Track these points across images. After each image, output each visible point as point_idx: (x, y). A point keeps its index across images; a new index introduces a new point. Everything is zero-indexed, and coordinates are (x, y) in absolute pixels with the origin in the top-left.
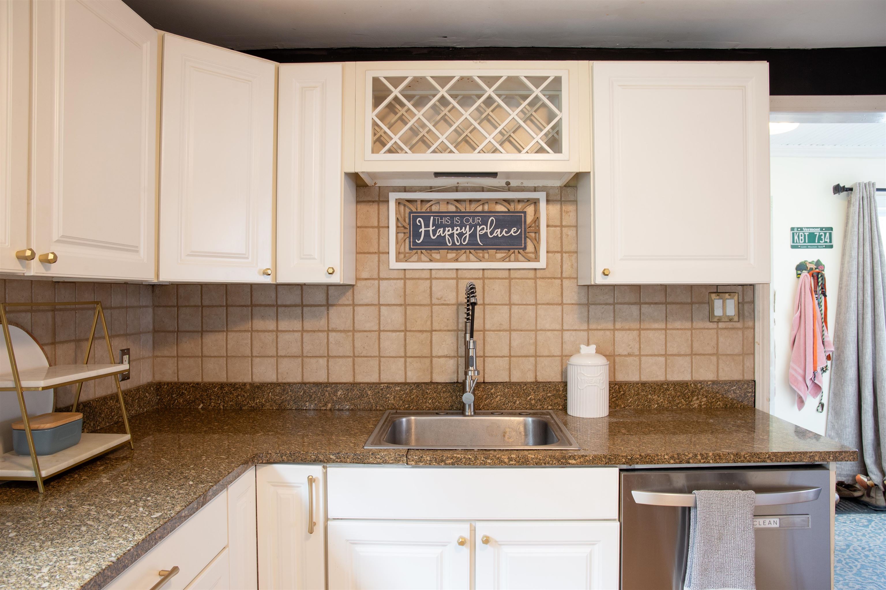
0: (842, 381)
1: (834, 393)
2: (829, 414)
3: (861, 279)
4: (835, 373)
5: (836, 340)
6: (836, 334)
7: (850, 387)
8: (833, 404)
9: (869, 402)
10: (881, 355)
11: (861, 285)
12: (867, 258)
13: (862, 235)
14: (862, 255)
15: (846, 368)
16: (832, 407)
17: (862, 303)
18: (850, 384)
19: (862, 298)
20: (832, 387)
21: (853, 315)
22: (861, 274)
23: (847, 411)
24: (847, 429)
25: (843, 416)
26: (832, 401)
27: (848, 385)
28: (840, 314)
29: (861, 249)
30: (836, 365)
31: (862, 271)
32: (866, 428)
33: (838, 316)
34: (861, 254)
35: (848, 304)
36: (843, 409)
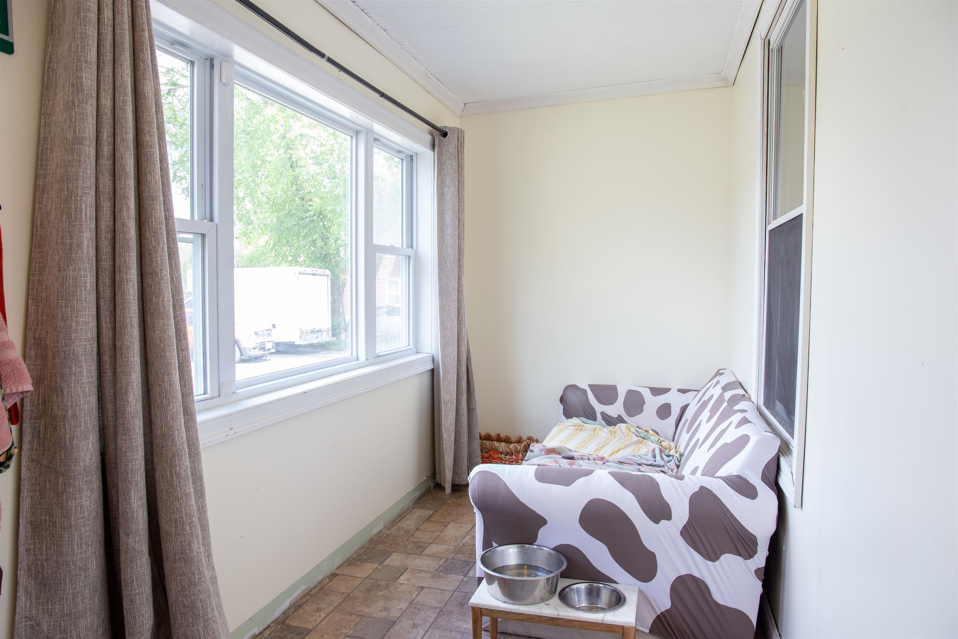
0: (61, 480)
1: (31, 523)
2: (21, 593)
3: (106, 163)
4: (32, 460)
5: (32, 353)
6: (30, 335)
7: (87, 493)
8: (32, 557)
9: (141, 527)
10: (168, 387)
11: (106, 181)
12: (124, 102)
13: (110, 29)
14: (111, 90)
15: (71, 439)
16: (29, 569)
17: (109, 236)
18: (85, 487)
19: (111, 223)
20: (26, 504)
21: (88, 273)
22: (106, 150)
23: (80, 568)
24: (83, 623)
25: (68, 586)
26: (28, 550)
27: (80, 491)
28: (42, 270)
29: (108, 71)
30: (36, 434)
31: (110, 140)
32: (138, 602)
33: (36, 278)
34: (107, 87)
35: (71, 238)
36: (67, 565)
